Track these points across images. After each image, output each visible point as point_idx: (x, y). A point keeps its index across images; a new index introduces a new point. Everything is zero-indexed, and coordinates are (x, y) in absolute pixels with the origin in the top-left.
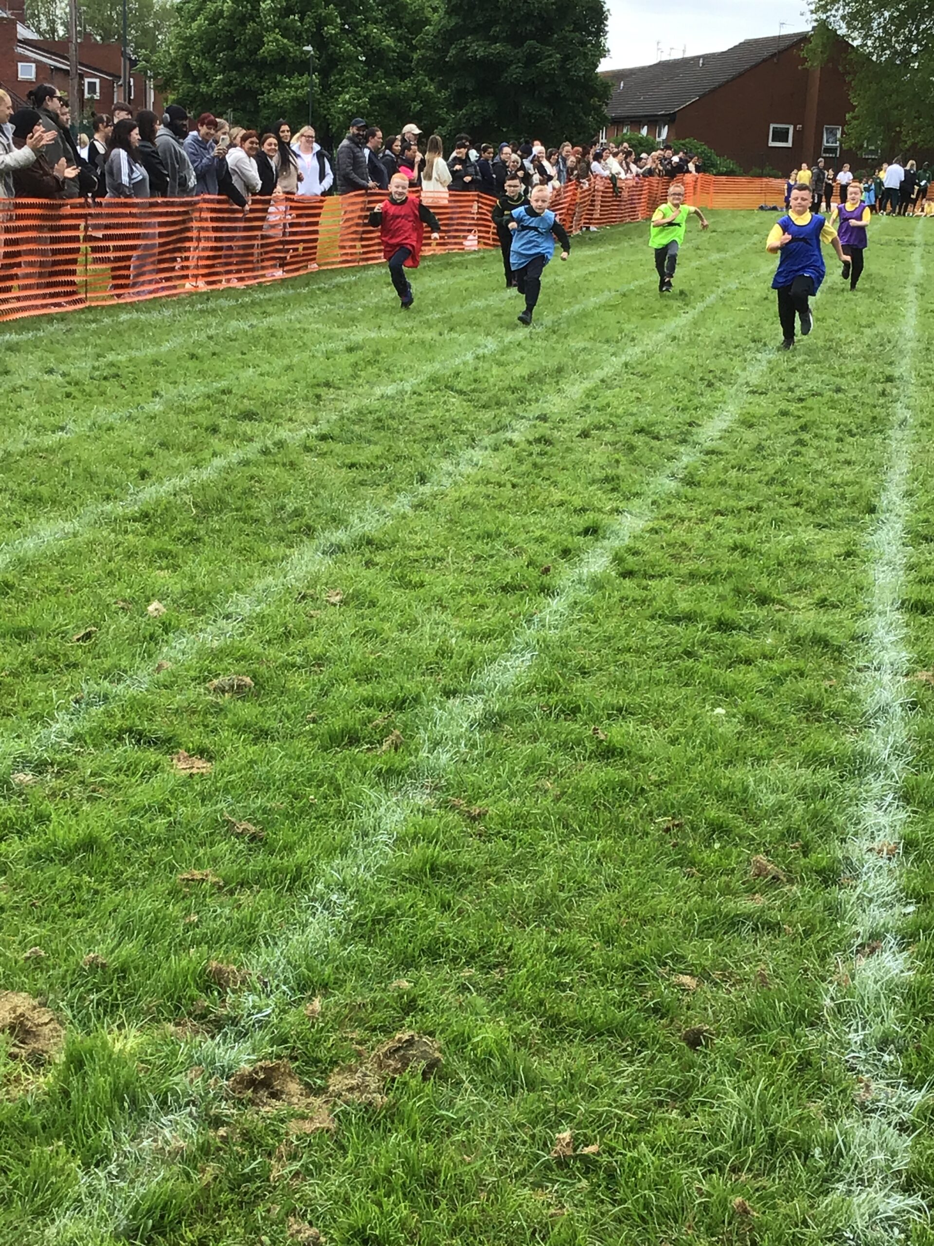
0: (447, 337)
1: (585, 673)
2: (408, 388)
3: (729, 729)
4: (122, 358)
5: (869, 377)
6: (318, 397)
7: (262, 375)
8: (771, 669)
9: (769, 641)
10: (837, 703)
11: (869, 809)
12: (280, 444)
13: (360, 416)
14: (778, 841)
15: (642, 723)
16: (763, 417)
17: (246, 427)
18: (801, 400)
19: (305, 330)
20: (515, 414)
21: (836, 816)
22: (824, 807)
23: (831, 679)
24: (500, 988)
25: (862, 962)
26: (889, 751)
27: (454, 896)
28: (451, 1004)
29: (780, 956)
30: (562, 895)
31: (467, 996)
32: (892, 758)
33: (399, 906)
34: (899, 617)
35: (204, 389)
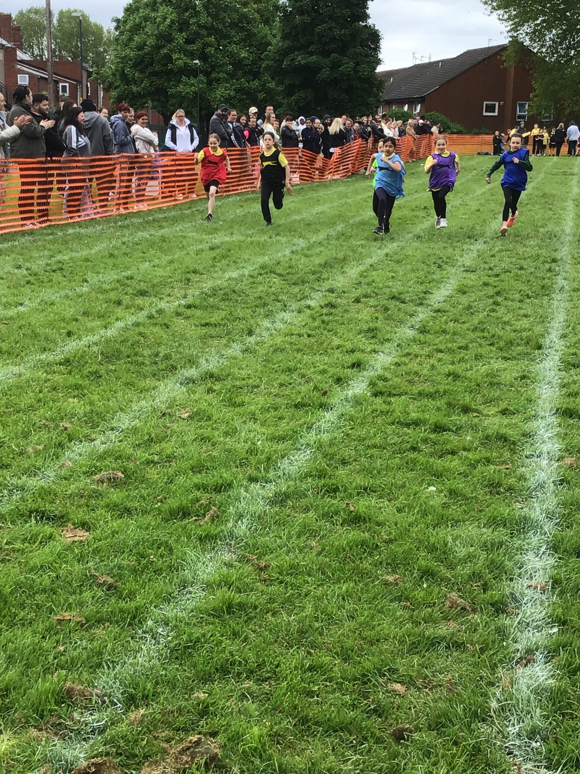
0: (274, 239)
1: (345, 463)
2: (247, 273)
3: (437, 501)
4: (66, 258)
5: (541, 259)
6: (188, 280)
7: (154, 266)
8: (468, 458)
9: (468, 438)
10: (512, 481)
11: (531, 556)
12: (160, 312)
13: (214, 291)
14: (467, 582)
15: (380, 498)
16: (472, 287)
17: (139, 301)
18: (497, 276)
19: (184, 237)
20: (314, 289)
21: (507, 562)
22: (499, 556)
23: (508, 464)
24: (268, 696)
25: (520, 671)
26: (544, 515)
27: (242, 627)
28: (233, 709)
29: (464, 667)
30: (317, 625)
31: (245, 702)
32: (546, 520)
33: (204, 635)
34: (554, 420)
35: (116, 277)
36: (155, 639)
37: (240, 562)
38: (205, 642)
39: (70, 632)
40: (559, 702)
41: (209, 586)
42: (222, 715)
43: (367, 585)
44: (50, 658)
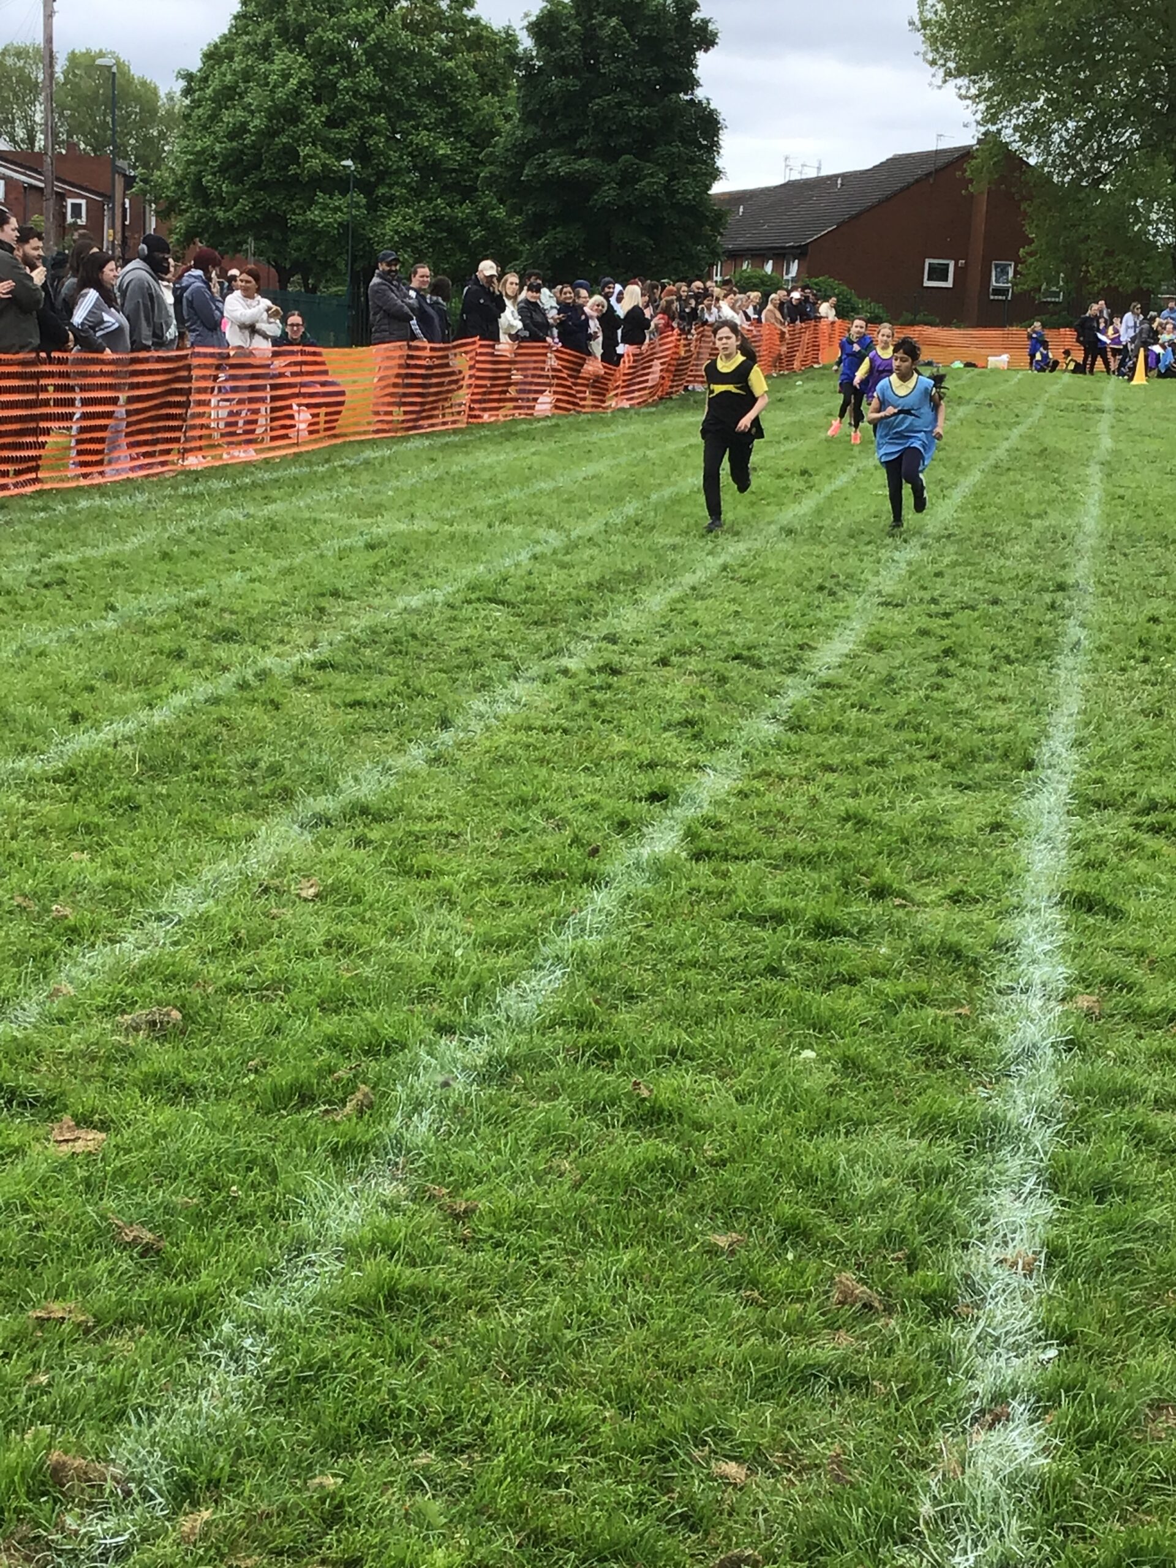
0: (498, 529)
1: (632, 997)
2: (440, 598)
3: (817, 1081)
4: (72, 558)
5: (1035, 584)
6: (322, 610)
7: (252, 580)
8: (882, 992)
9: (883, 950)
10: (969, 1041)
11: (1005, 1196)
12: (263, 675)
13: (374, 635)
14: (875, 1251)
15: (703, 1071)
16: (896, 637)
17: (221, 652)
18: (947, 615)
19: (315, 521)
20: (575, 633)
21: (956, 1210)
22: (941, 1197)
23: (962, 1006)
24: (466, 1484)
25: (979, 1437)
26: (1033, 1114)
27: (417, 1337)
28: (392, 1511)
29: (867, 1429)
30: (569, 1335)
31: (418, 1497)
32: (1037, 1125)
33: (337, 1355)
34: (1055, 916)
35: (173, 601)
36: (236, 1361)
37: (413, 1200)
38: (339, 1369)
39: (61, 1345)
40: (1058, 1506)
41: (349, 1251)
42: (370, 1523)
43: (672, 1252)
44: (20, 1399)
